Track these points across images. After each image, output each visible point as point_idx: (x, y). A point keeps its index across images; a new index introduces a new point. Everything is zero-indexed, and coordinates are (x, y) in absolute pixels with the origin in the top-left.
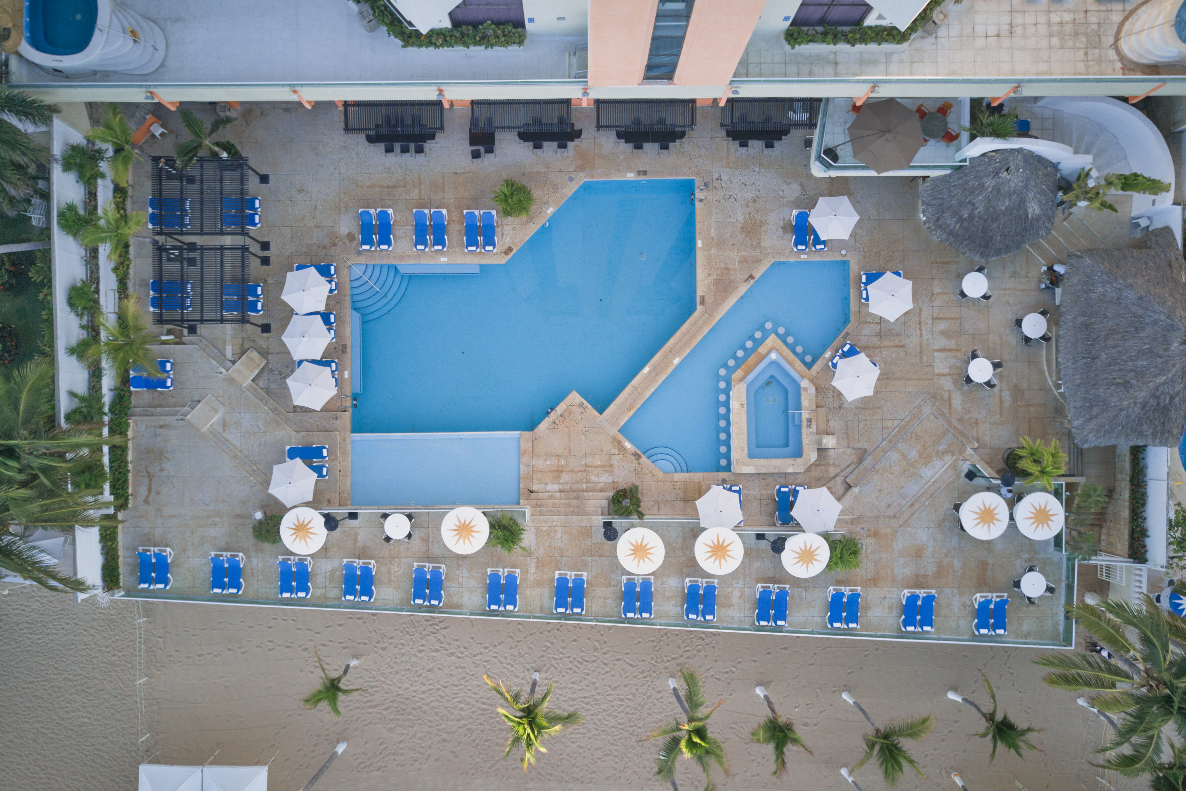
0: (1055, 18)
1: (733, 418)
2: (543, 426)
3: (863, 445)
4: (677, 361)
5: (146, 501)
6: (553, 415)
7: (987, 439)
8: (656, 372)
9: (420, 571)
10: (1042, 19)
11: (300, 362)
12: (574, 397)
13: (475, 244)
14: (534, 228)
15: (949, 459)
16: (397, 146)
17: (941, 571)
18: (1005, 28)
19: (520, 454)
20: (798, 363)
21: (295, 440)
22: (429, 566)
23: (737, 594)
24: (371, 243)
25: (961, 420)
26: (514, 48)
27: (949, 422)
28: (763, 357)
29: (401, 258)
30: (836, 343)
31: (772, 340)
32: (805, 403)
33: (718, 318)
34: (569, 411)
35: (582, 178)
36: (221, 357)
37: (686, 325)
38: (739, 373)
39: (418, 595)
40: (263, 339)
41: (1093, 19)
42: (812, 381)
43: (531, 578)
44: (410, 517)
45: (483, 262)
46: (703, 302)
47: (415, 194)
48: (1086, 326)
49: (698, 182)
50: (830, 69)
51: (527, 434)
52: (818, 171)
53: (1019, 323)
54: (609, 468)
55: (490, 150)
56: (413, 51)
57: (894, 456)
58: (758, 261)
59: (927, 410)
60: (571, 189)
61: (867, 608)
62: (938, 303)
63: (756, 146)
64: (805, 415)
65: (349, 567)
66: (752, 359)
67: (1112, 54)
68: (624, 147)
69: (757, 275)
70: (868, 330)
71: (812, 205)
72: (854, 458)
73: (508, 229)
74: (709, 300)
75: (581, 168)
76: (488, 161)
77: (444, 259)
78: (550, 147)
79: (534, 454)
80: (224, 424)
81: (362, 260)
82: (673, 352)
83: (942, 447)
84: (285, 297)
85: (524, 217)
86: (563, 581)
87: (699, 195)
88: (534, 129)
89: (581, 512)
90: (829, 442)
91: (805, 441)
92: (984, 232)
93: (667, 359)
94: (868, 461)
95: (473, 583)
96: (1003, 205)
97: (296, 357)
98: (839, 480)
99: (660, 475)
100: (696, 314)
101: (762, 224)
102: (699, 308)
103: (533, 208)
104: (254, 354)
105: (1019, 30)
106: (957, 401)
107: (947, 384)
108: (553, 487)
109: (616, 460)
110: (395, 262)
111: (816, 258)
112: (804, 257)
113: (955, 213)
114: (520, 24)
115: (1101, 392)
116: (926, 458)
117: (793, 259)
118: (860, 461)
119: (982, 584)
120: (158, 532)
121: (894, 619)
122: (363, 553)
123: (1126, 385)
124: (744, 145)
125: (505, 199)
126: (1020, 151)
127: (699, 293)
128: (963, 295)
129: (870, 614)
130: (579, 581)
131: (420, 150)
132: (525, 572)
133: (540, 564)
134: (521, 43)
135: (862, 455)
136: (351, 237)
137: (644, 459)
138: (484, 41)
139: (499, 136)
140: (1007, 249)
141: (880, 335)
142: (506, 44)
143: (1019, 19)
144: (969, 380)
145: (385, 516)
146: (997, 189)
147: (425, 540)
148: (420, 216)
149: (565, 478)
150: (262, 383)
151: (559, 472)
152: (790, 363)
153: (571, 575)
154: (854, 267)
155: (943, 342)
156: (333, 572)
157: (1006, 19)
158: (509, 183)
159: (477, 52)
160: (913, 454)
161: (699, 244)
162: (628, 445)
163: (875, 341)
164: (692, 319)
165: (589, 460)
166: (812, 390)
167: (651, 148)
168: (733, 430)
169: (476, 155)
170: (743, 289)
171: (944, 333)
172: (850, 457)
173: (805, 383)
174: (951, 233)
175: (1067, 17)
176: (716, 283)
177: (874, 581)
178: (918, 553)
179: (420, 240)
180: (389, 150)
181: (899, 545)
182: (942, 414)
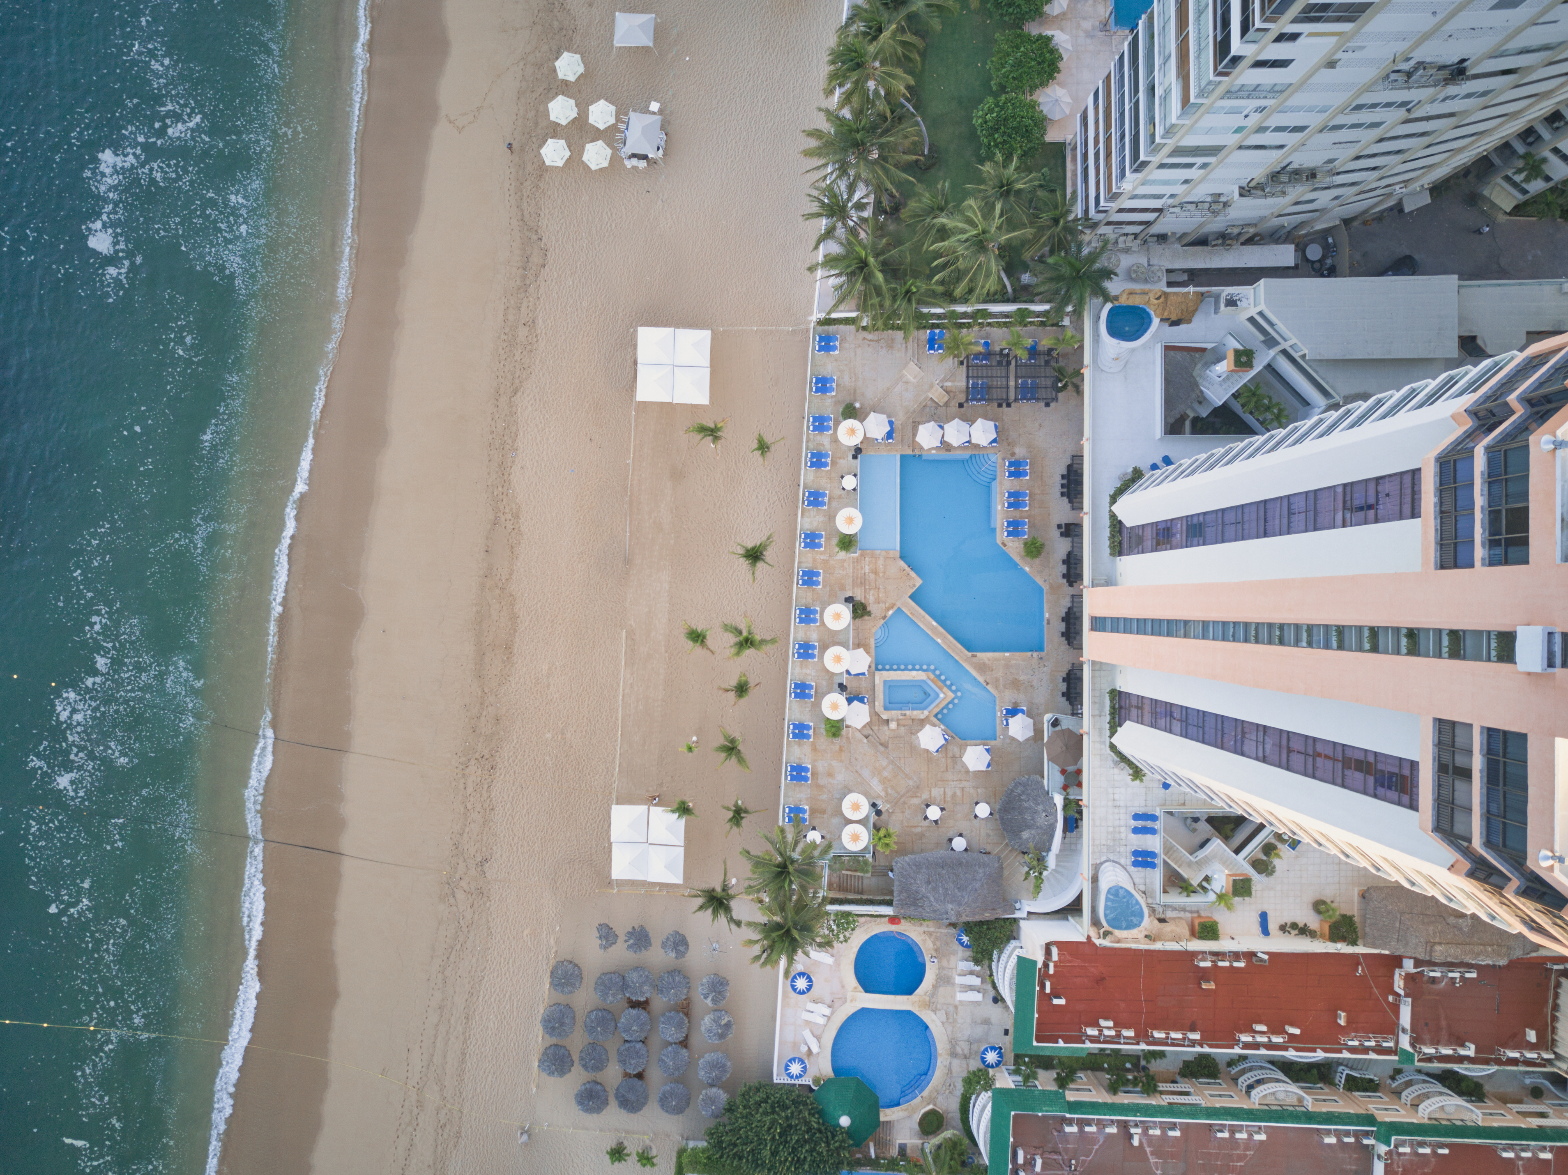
0: (1123, 829)
1: (906, 672)
2: (902, 564)
3: (890, 746)
4: (939, 641)
5: (864, 339)
6: (908, 569)
7: (893, 818)
8: (933, 629)
9: (824, 495)
10: (1122, 823)
11: (942, 427)
12: (919, 582)
13: (1008, 526)
14: (1017, 559)
15: (883, 794)
16: (1065, 481)
17: (819, 787)
18: (1118, 803)
19: (887, 551)
20: (937, 710)
21: (898, 424)
22: (826, 499)
23: (808, 672)
24: (1010, 466)
25: (905, 803)
26: (1108, 551)
27: (903, 796)
28: (941, 689)
29: (1001, 483)
30: (949, 732)
31: (951, 695)
32: (915, 712)
33: (964, 664)
34: (911, 578)
35: (1046, 587)
36: (945, 380)
37: (960, 646)
38: (932, 676)
39: (810, 494)
40: (954, 404)
41: (1122, 849)
42: (927, 717)
43: (818, 557)
44: (854, 490)
45: (998, 530)
46: (973, 656)
47: (1037, 491)
48: (960, 864)
49: (1043, 654)
50: (1097, 712)
51: (898, 554)
52: (1048, 717)
53: (961, 835)
54: (878, 601)
55: (1062, 534)
56: (1108, 499)
57: (884, 763)
58: (996, 688)
59: (911, 783)
60: (1039, 581)
61: (800, 745)
62: (972, 791)
63: (1063, 687)
64: (908, 713)
65: (826, 455)
66: (940, 683)
67: (1104, 858)
68: (1063, 612)
69: (988, 687)
70: (956, 750)
71: (1029, 715)
72: (883, 741)
73: (1016, 544)
74: (974, 659)
75: (1051, 587)
76: (1056, 533)
77: (999, 507)
78: (1063, 569)
79: (886, 558)
80: (907, 383)
81: (1000, 461)
82: (944, 639)
83: (890, 791)
84: (980, 420)
85: (1023, 554)
86: (818, 574)
87: (1035, 654)
88: (1072, 561)
89: (854, 584)
90: (893, 725)
91: (894, 712)
92: (1014, 808)
93: (940, 635)
94: (882, 749)
95: (815, 524)
96: (1028, 816)
97: (946, 426)
98: (870, 732)
99: (874, 630)
100: (966, 652)
101: (1018, 690)
102: (970, 654)
103: (1028, 559)
104: (946, 398)
105: (1117, 810)
106: (915, 801)
107: (925, 796)
108: (867, 569)
109: (882, 605)
110: (998, 480)
111: (998, 721)
112: (999, 714)
113: (1023, 792)
114: (1120, 554)
115: (924, 870)
116: (883, 781)
117: (997, 708)
118: (881, 744)
119: (813, 811)
120: (846, 345)
121: (794, 762)
122: (834, 463)
123: (929, 882)
124: (1064, 680)
125: (1033, 543)
126: (1056, 821)
127: (978, 654)
128: (977, 803)
129: (796, 747)
130: (817, 583)
131: (1062, 494)
132: (822, 553)
133: (825, 562)
134: (1111, 554)
135: (885, 745)
136: (1013, 454)
137: (882, 622)
138: (1112, 536)
139: (1069, 539)
140: (1003, 823)
141: (954, 757)
142: (1110, 547)
143: (1122, 810)
144: (928, 806)
145: (855, 475)
146: (1036, 812)
147: (840, 497)
148: (1025, 495)
149: (872, 576)
150: (929, 403)
151: (876, 572)
152: (937, 706)
153: (820, 579)
154: (993, 743)
155: (949, 793)
156: (823, 445)
157: (1122, 804)
158: (1042, 546)
159: (1107, 533)
160: (886, 774)
161: (1007, 654)
162: (891, 612)
163: (950, 754)
164: (963, 650)
165: (882, 590)
166: (922, 717)
167: (1062, 627)
168: (899, 672)
169: (1059, 526)
170: (981, 679)
171: (955, 794)
172: (883, 739)
173: (926, 713)
174: (1012, 791)
175: (1123, 836)
176: (984, 664)
177: (815, 749)
178: (830, 775)
179: (1011, 495)
180: (1063, 477)
181: (834, 763)
182: (908, 792)
